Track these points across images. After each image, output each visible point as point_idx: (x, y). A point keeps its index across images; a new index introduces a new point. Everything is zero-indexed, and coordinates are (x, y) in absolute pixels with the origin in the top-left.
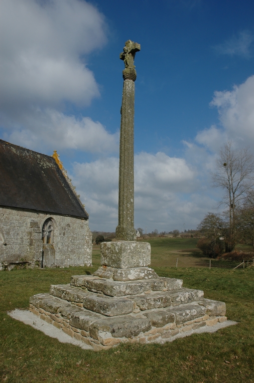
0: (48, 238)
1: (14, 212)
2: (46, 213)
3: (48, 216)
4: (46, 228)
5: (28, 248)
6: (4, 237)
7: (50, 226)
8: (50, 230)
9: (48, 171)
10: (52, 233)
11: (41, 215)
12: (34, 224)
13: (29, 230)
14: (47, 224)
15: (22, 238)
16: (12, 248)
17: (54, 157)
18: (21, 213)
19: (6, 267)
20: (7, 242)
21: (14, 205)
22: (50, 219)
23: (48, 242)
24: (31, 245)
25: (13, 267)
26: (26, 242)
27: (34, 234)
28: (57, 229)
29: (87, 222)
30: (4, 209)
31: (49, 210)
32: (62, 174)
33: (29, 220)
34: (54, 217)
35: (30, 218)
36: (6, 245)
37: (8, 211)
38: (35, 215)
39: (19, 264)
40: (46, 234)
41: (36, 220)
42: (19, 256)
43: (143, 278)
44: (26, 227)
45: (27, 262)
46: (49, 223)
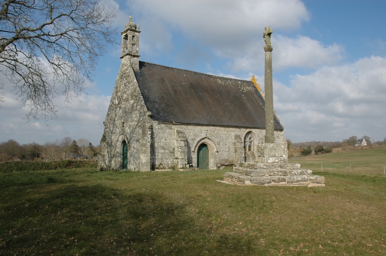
0: (250, 147)
1: (222, 129)
2: (247, 128)
3: (248, 130)
4: (247, 139)
5: (234, 154)
6: (216, 146)
7: (250, 138)
8: (251, 140)
9: (248, 94)
10: (252, 143)
11: (242, 129)
12: (237, 137)
13: (234, 141)
14: (248, 137)
15: (229, 147)
16: (222, 155)
17: (253, 81)
18: (227, 129)
19: (219, 167)
20: (218, 150)
21: (221, 124)
22: (250, 132)
23: (249, 150)
24: (236, 152)
25: (223, 167)
26: (232, 150)
27: (237, 144)
28: (256, 139)
29: (282, 133)
30: (215, 127)
31: (248, 125)
32: (260, 95)
33: (233, 134)
34: (253, 130)
35: (234, 132)
36: (218, 152)
37: (218, 128)
38: (238, 130)
39: (227, 165)
40: (248, 144)
41: (238, 134)
42: (228, 160)
43: (277, 162)
44: (232, 139)
45: (233, 165)
46: (250, 136)
